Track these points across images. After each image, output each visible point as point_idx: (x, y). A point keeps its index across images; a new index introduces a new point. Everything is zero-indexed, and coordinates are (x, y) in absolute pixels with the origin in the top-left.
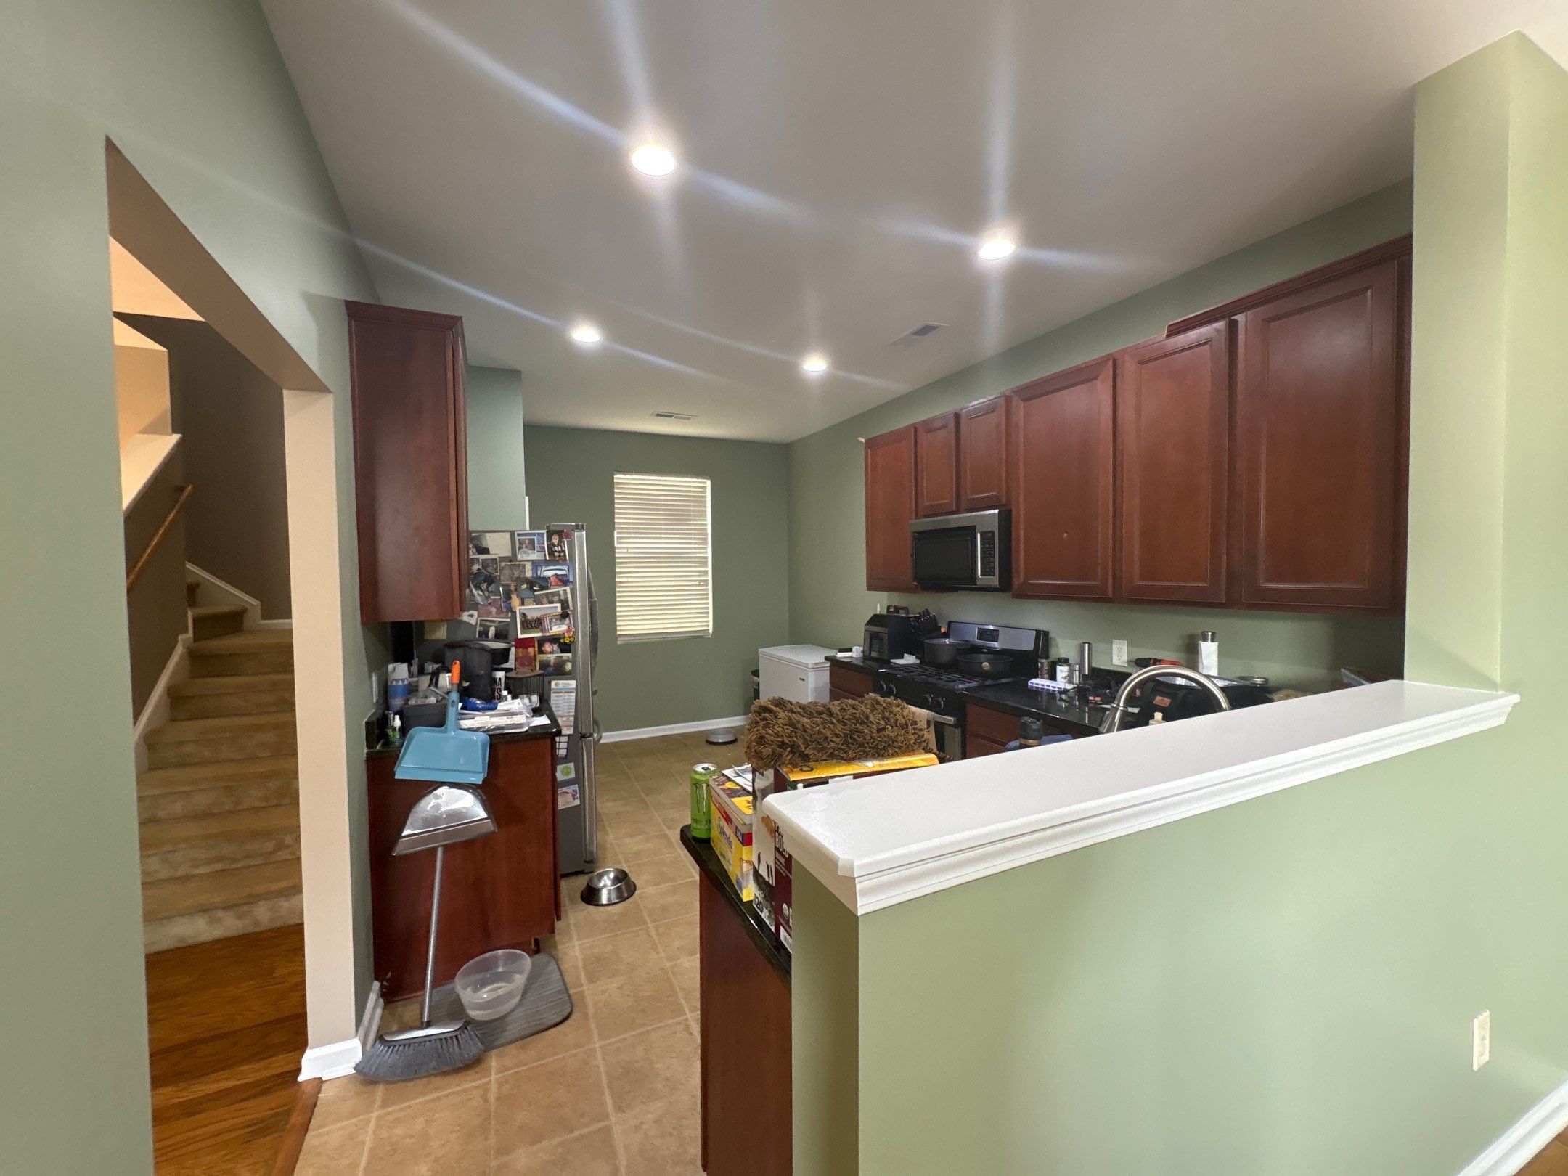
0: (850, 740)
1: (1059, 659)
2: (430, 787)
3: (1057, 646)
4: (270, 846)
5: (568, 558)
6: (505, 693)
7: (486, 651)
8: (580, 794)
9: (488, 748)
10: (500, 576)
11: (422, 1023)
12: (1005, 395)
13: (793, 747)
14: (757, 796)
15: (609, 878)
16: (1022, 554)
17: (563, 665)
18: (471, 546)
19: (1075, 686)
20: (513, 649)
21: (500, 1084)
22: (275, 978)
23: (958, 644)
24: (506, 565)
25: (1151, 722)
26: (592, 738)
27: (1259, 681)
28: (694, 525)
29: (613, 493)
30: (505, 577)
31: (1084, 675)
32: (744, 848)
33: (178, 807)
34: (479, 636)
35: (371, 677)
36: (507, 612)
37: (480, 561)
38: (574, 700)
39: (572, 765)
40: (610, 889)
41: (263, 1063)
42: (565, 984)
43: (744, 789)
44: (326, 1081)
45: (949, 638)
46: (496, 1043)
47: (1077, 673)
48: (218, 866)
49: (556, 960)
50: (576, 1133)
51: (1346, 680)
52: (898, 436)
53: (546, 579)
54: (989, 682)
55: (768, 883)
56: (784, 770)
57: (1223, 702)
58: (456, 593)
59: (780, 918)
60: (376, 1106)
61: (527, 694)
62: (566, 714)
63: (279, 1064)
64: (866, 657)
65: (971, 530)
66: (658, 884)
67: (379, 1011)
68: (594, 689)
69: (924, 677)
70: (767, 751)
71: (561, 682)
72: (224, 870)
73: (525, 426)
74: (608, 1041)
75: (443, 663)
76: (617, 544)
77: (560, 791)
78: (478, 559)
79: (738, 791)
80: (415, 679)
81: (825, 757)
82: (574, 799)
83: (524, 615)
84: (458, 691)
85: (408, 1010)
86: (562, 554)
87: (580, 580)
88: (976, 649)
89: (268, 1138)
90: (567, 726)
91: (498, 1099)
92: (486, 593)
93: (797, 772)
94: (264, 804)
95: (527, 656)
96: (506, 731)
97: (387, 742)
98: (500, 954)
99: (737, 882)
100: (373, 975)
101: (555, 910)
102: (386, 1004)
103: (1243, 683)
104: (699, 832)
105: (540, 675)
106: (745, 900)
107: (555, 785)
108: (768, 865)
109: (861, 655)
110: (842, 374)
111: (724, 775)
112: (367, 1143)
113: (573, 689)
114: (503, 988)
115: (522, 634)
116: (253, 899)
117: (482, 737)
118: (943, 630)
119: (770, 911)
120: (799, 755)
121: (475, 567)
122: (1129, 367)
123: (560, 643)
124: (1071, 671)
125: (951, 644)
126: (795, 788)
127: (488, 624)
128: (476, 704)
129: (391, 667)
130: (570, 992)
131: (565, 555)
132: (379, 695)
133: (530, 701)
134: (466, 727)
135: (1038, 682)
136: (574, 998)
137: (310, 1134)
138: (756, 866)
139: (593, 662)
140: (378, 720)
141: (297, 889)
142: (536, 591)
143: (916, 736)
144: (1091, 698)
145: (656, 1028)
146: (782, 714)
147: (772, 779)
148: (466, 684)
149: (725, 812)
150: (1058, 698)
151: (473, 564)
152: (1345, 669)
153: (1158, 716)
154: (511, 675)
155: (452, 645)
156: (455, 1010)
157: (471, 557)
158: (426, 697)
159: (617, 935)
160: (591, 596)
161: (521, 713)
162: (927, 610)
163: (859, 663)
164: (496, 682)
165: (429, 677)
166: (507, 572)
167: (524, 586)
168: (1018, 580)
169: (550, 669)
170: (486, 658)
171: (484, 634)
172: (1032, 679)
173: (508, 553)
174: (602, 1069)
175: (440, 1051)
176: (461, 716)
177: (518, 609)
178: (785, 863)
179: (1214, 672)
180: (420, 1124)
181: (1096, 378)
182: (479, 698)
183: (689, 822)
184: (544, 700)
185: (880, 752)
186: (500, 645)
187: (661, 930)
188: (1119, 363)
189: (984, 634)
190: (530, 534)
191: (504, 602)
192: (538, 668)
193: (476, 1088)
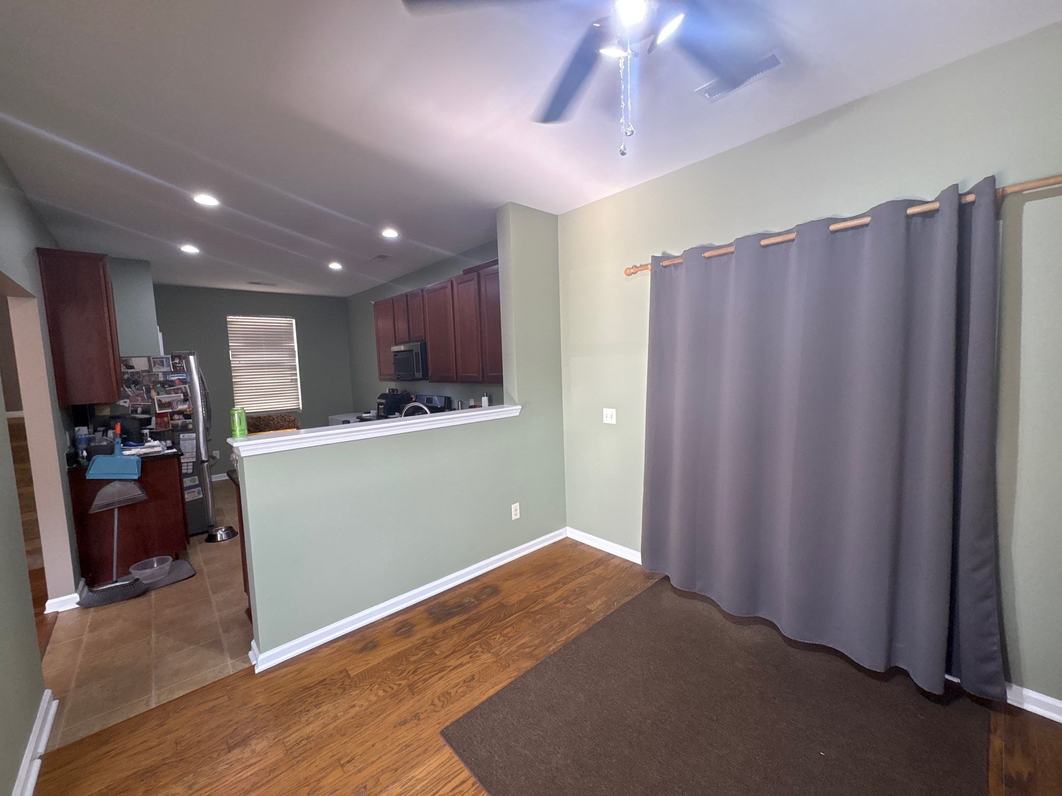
2: (107, 482)
6: (149, 439)
7: (136, 419)
8: (203, 492)
9: (140, 463)
10: (142, 380)
11: (113, 582)
15: (222, 531)
16: (430, 363)
17: (186, 426)
18: (122, 365)
20: (154, 418)
24: (145, 375)
28: (286, 346)
29: (227, 327)
30: (146, 381)
34: (131, 412)
35: (65, 433)
36: (148, 399)
38: (195, 444)
39: (196, 477)
40: (222, 534)
44: (60, 612)
46: (155, 588)
49: (188, 561)
52: (386, 303)
53: (172, 381)
58: (115, 389)
61: (164, 440)
62: (190, 451)
65: (412, 351)
71: (186, 435)
73: (154, 284)
75: (109, 426)
76: (232, 358)
78: (128, 372)
80: (92, 434)
82: (199, 495)
83: (159, 401)
84: (120, 438)
85: (103, 581)
86: (183, 368)
90: (191, 457)
92: (135, 390)
95: (163, 422)
96: (150, 455)
97: (80, 463)
98: (155, 558)
100: (81, 574)
101: (186, 539)
105: (172, 431)
107: (182, 489)
109: (374, 415)
113: (194, 438)
115: (159, 410)
117: (136, 459)
118: (413, 399)
121: (126, 376)
122: (455, 285)
123: (184, 414)
127: (137, 406)
128: (132, 444)
129: (77, 429)
130: (194, 568)
132: (71, 441)
133: (166, 442)
134: (126, 454)
136: (197, 570)
140: (73, 454)
142: (167, 388)
148: (125, 435)
151: (124, 374)
154: (154, 431)
155: (114, 418)
157: (123, 371)
158: (100, 442)
161: (159, 447)
162: (406, 390)
164: (144, 435)
166: (147, 378)
167: (159, 385)
168: (430, 373)
169: (179, 428)
171: (135, 411)
173: (147, 368)
175: (125, 591)
176: (122, 450)
177: (156, 397)
180: (115, 613)
181: (447, 288)
184: (176, 442)
186: (145, 416)
188: (453, 282)
190: (161, 358)
191: (146, 394)
192: (171, 428)
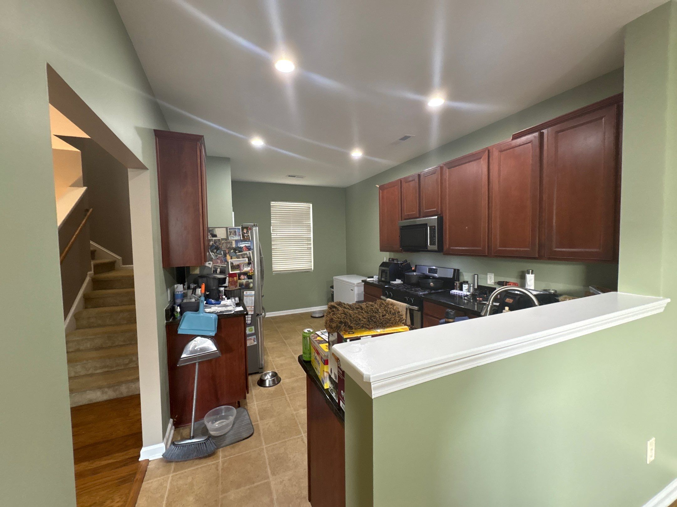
0: (370, 320)
1: (464, 281)
2: (193, 337)
3: (463, 276)
4: (127, 361)
5: (250, 239)
6: (224, 297)
7: (216, 279)
8: (257, 339)
9: (217, 321)
10: (222, 247)
11: (190, 437)
12: (440, 167)
13: (346, 324)
14: (330, 344)
15: (269, 375)
16: (448, 236)
17: (249, 284)
18: (209, 234)
19: (471, 293)
20: (227, 278)
21: (223, 463)
22: (129, 417)
23: (420, 275)
24: (224, 242)
25: (504, 311)
26: (261, 316)
27: (553, 292)
28: (306, 223)
29: (270, 210)
30: (224, 247)
31: (475, 289)
32: (325, 366)
33: (88, 345)
34: (213, 273)
35: (167, 290)
36: (225, 262)
37: (213, 240)
38: (254, 300)
39: (253, 327)
40: (270, 380)
41: (126, 452)
42: (251, 421)
43: (325, 340)
44: (151, 461)
45: (415, 272)
46: (222, 446)
47: (472, 287)
48: (106, 370)
49: (247, 410)
50: (256, 484)
51: (591, 291)
52: (392, 185)
53: (241, 248)
54: (433, 291)
55: (335, 381)
56: (341, 333)
57: (536, 302)
58: (203, 254)
59: (340, 397)
60: (172, 471)
61: (233, 297)
62: (250, 305)
63: (131, 453)
64: (380, 280)
65: (426, 225)
66: (290, 378)
67: (172, 431)
68: (262, 295)
69: (405, 289)
70: (334, 325)
71: (248, 292)
72: (108, 371)
73: (232, 182)
74: (268, 445)
75: (198, 284)
76: (273, 231)
77: (248, 338)
79: (322, 341)
80: (186, 291)
81: (359, 328)
82: (254, 342)
83: (232, 263)
84: (204, 296)
85: (185, 431)
86: (248, 237)
87: (256, 248)
88: (427, 277)
89: (126, 484)
90: (251, 311)
91: (222, 469)
92: (216, 254)
93: (347, 334)
94: (124, 343)
95: (233, 281)
96: (225, 313)
97: (175, 318)
98: (223, 408)
99: (322, 380)
100: (170, 416)
101: (246, 389)
102: (175, 428)
103: (546, 293)
104: (306, 358)
105: (239, 289)
106: (325, 388)
107: (245, 336)
108: (335, 374)
109: (377, 280)
110: (369, 157)
111: (316, 334)
112: (168, 487)
113: (253, 295)
114: (225, 422)
115: (231, 271)
116: (120, 383)
117: (214, 316)
118: (413, 269)
119: (336, 394)
120: (348, 327)
121: (211, 243)
122: (495, 154)
123: (247, 275)
124: (469, 287)
125: (416, 275)
126: (346, 341)
127: (217, 267)
128: (212, 302)
129: (176, 286)
130: (253, 424)
131: (249, 238)
132: (171, 298)
133: (235, 300)
134: (207, 312)
135: (455, 292)
136: (255, 427)
137: (144, 483)
138: (330, 374)
139: (262, 283)
140: (170, 309)
141: (138, 379)
142: (237, 253)
143: (399, 318)
144: (478, 299)
145: (289, 440)
146: (340, 309)
147: (336, 337)
148: (208, 293)
149: (317, 350)
150: (463, 299)
151: (210, 242)
152: (591, 286)
153: (507, 308)
154: (226, 289)
155: (202, 277)
156: (204, 431)
157: (209, 238)
158: (191, 299)
159: (272, 400)
160: (261, 255)
161: (231, 306)
162: (406, 260)
163: (377, 283)
164: (220, 292)
165: (192, 290)
166: (225, 245)
167: (232, 251)
168: (446, 246)
169: (244, 286)
170: (216, 282)
171: (215, 271)
172: (452, 290)
173: (225, 237)
174: (266, 457)
175: (198, 449)
176: (205, 307)
177: (230, 261)
178: (342, 374)
179: (533, 288)
180: (190, 479)
181: (480, 158)
182: (213, 299)
183: (302, 354)
184: (241, 299)
185: (383, 325)
186: (222, 276)
187: (291, 398)
188: (491, 151)
189: (431, 270)
190: (234, 229)
191: (223, 258)
192: (238, 286)
193: (213, 464)
